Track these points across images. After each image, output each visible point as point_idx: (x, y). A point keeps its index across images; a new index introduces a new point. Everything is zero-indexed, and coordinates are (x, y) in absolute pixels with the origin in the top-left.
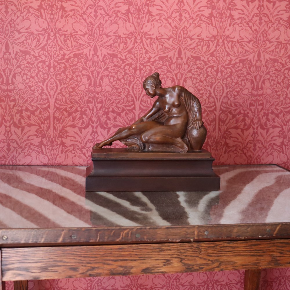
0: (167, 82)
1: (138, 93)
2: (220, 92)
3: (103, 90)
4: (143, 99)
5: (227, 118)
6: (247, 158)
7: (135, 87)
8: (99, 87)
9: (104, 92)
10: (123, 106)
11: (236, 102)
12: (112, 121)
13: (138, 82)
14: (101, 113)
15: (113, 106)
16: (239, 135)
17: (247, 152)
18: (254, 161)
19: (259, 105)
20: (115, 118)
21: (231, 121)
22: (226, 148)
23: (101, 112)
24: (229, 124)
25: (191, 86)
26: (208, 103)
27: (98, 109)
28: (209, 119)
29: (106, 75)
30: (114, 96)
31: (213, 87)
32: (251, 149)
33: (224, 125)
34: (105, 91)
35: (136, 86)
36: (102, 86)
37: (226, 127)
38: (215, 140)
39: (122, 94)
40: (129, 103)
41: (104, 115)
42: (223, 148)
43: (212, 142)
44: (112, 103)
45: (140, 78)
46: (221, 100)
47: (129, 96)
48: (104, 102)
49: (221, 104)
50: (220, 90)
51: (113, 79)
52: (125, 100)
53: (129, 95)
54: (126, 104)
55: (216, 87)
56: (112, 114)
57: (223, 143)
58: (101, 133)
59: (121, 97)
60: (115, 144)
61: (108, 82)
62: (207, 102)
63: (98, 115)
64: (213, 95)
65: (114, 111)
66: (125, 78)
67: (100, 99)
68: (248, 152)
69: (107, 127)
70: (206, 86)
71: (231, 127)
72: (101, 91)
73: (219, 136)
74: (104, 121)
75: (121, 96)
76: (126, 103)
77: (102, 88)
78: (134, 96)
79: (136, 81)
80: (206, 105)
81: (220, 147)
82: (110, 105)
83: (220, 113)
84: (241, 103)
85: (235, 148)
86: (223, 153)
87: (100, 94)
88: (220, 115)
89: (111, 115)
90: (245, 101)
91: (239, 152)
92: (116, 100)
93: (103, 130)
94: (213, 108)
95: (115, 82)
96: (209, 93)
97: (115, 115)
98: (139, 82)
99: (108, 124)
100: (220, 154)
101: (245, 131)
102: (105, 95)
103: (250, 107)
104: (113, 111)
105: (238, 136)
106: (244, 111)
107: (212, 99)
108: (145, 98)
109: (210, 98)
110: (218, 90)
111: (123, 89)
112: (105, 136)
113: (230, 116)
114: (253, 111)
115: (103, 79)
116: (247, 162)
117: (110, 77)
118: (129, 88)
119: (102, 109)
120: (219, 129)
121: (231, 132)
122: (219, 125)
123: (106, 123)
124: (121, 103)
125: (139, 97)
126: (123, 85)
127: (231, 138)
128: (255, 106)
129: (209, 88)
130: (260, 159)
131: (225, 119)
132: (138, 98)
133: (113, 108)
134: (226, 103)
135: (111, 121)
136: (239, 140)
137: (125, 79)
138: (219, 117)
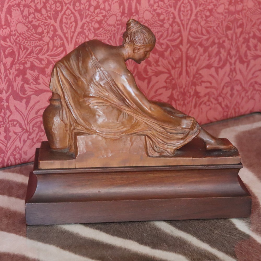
0: (112, 6)
1: (69, 31)
2: (188, 14)
3: (14, 33)
4: (77, 40)
5: (197, 53)
6: (223, 108)
7: (64, 20)
8: (6, 28)
9: (15, 35)
10: (48, 57)
11: (208, 27)
12: (32, 84)
13: (68, 12)
14: (13, 73)
15: (32, 59)
16: (213, 76)
17: (222, 100)
18: (231, 113)
19: (238, 27)
20: (36, 79)
21: (202, 58)
22: (196, 99)
23: (13, 71)
24: (199, 63)
25: (147, 10)
26: (171, 34)
27: (8, 67)
28: (173, 59)
29: (16, 4)
30: (31, 40)
31: (178, 7)
32: (228, 95)
33: (193, 65)
34: (17, 34)
35: (66, 18)
36: (11, 24)
37: (195, 68)
38: (182, 90)
39: (44, 36)
40: (56, 50)
41: (18, 75)
42: (192, 100)
43: (178, 93)
44: (29, 54)
45: (72, 4)
46: (189, 27)
47: (55, 38)
48: (17, 53)
49: (189, 32)
50: (187, 11)
51: (29, 10)
52: (50, 46)
53: (57, 35)
54: (53, 53)
55: (182, 6)
56: (32, 72)
57: (192, 94)
58: (16, 108)
59: (43, 41)
60: (39, 123)
61: (21, 18)
62: (170, 32)
63: (9, 78)
64: (178, 20)
65: (35, 66)
66: (48, 5)
67: (9, 49)
68: (224, 101)
69: (25, 96)
70: (169, 7)
71: (202, 66)
72: (10, 35)
73: (187, 83)
74: (20, 85)
75: (43, 39)
76: (53, 50)
77: (11, 29)
78: (63, 37)
79: (66, 10)
80: (168, 38)
81: (189, 100)
82: (26, 57)
83: (187, 47)
84: (215, 28)
85: (207, 97)
86: (193, 108)
87: (8, 40)
88: (188, 50)
89: (30, 75)
90: (220, 25)
91: (212, 103)
92: (36, 47)
93: (19, 102)
94: (178, 41)
95: (32, 16)
96: (172, 18)
97: (36, 73)
98: (70, 12)
99: (26, 91)
100: (189, 110)
101: (220, 70)
102: (17, 41)
103: (226, 31)
104: (33, 67)
105: (211, 79)
106: (219, 39)
107: (177, 26)
108: (81, 37)
109: (174, 25)
110: (184, 11)
111: (45, 26)
112: (23, 112)
113: (201, 50)
114: (230, 37)
115: (11, 12)
116: (223, 116)
117: (22, 8)
118: (55, 24)
119: (14, 66)
120: (187, 73)
121: (202, 74)
122: (187, 66)
123: (23, 90)
124: (43, 51)
125: (72, 38)
126: (46, 19)
127: (202, 83)
128: (233, 29)
129: (172, 10)
130: (238, 108)
131: (194, 56)
132: (69, 39)
133: (32, 63)
134: (195, 30)
135: (30, 85)
136: (213, 85)
137: (48, 9)
138: (187, 53)
